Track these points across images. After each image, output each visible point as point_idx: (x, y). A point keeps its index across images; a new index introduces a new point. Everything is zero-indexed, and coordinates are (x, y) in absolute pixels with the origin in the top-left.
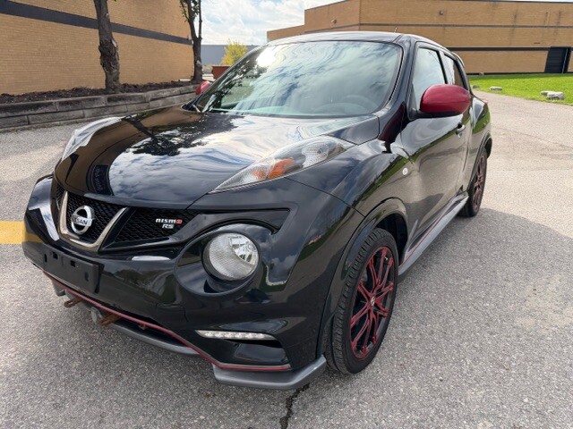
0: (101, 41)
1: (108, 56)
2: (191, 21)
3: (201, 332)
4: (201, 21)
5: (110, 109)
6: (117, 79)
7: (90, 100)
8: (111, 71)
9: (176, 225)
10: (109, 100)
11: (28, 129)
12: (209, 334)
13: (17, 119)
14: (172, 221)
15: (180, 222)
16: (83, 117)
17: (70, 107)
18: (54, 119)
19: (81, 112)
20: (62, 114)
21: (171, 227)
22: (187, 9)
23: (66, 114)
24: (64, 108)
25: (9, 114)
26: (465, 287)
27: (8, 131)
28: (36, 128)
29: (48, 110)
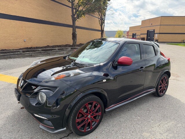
0: (73, 32)
1: (74, 36)
2: (101, 26)
3: (35, 114)
4: (104, 26)
5: (71, 51)
6: (76, 43)
7: (66, 49)
8: (74, 41)
9: (35, 88)
10: (71, 49)
11: (49, 56)
12: (36, 115)
13: (47, 53)
14: (34, 87)
15: (36, 87)
16: (64, 53)
17: (60, 50)
18: (56, 53)
19: (63, 52)
20: (58, 52)
21: (34, 88)
22: (100, 22)
23: (59, 52)
24: (59, 51)
25: (45, 52)
26: (136, 119)
27: (44, 56)
28: (51, 55)
29: (55, 51)
